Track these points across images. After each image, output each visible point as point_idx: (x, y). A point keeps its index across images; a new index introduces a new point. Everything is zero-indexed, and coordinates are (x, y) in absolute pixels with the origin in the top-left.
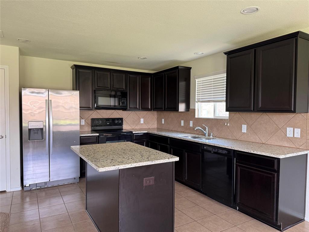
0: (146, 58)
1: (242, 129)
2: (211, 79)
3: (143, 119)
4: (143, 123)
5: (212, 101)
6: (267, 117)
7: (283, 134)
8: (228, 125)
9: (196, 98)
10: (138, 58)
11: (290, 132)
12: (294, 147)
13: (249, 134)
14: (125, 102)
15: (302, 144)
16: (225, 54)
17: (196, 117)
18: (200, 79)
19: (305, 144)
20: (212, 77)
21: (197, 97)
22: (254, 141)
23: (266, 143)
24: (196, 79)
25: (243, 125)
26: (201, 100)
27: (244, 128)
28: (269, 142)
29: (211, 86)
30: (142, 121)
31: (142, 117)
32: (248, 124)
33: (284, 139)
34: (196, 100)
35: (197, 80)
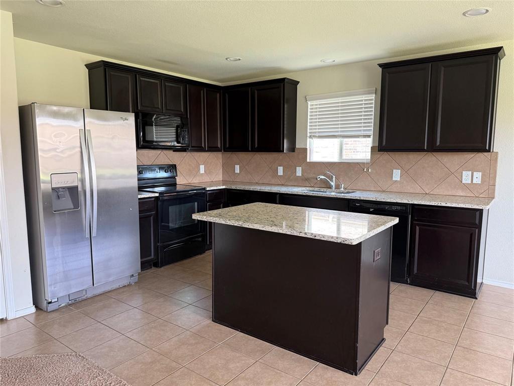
0: (240, 59)
1: (394, 175)
2: (338, 103)
3: (203, 166)
4: (203, 172)
5: (340, 136)
6: (434, 158)
7: (457, 181)
8: (370, 171)
9: (308, 131)
10: (227, 59)
11: (466, 177)
12: (472, 195)
13: (404, 182)
14: (187, 137)
15: (483, 191)
16: (380, 66)
17: (308, 161)
18: (316, 101)
19: (487, 191)
20: (340, 100)
21: (309, 129)
22: (412, 191)
23: (431, 193)
24: (310, 101)
25: (394, 170)
26: (317, 135)
27: (397, 175)
28: (436, 192)
29: (338, 114)
30: (202, 169)
31: (203, 163)
32: (402, 169)
33: (457, 186)
34: (308, 135)
35: (309, 103)
